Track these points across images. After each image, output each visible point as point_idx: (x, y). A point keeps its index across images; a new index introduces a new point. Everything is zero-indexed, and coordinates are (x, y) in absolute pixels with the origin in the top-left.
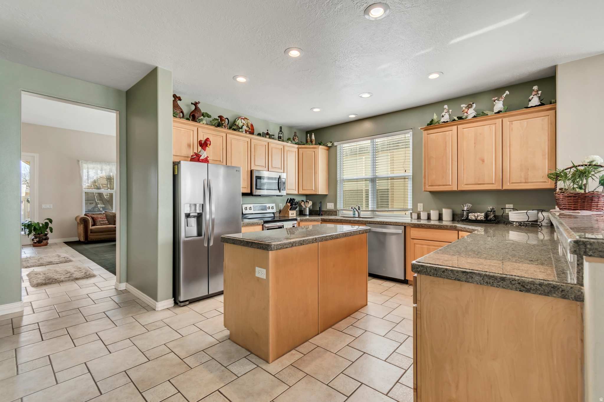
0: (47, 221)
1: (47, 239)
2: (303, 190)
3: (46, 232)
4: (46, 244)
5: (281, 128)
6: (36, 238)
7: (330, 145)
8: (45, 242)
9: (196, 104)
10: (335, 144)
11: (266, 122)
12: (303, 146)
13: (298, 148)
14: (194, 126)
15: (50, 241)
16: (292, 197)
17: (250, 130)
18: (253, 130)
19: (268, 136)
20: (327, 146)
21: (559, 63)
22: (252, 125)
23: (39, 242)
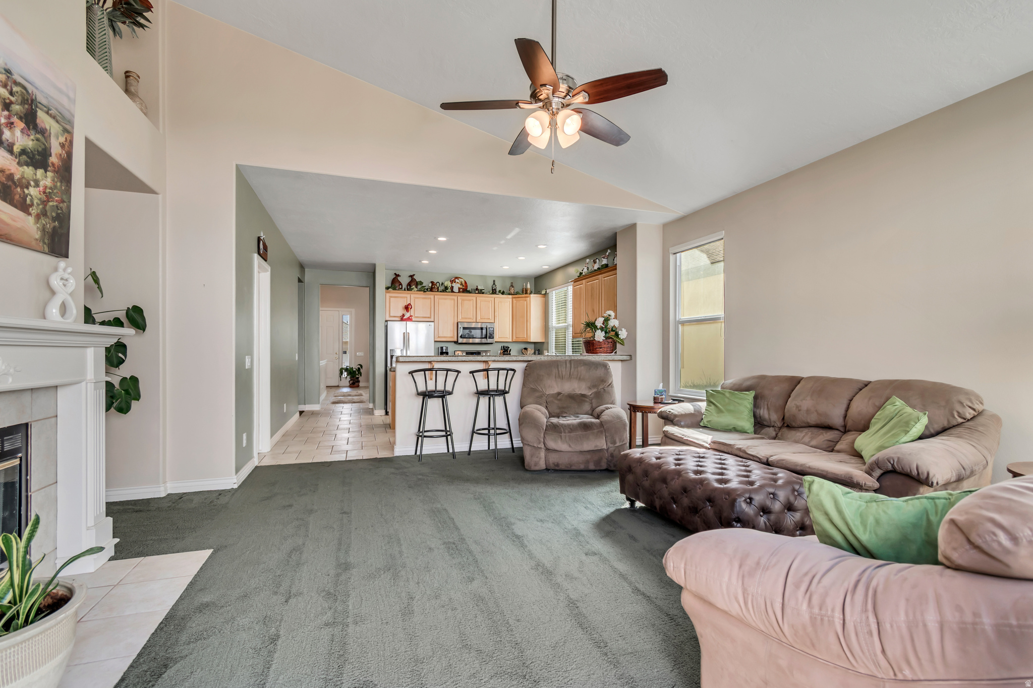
0: (359, 366)
1: (359, 382)
2: (516, 338)
3: (357, 376)
4: (358, 386)
5: (494, 281)
6: (351, 380)
7: (543, 292)
8: (357, 384)
9: (411, 276)
10: (548, 291)
11: (483, 278)
12: (516, 296)
13: (512, 298)
14: (408, 293)
15: (361, 384)
16: (506, 345)
17: (464, 287)
18: (467, 286)
19: (477, 292)
20: (541, 294)
21: (617, 231)
22: (466, 283)
23: (353, 384)
